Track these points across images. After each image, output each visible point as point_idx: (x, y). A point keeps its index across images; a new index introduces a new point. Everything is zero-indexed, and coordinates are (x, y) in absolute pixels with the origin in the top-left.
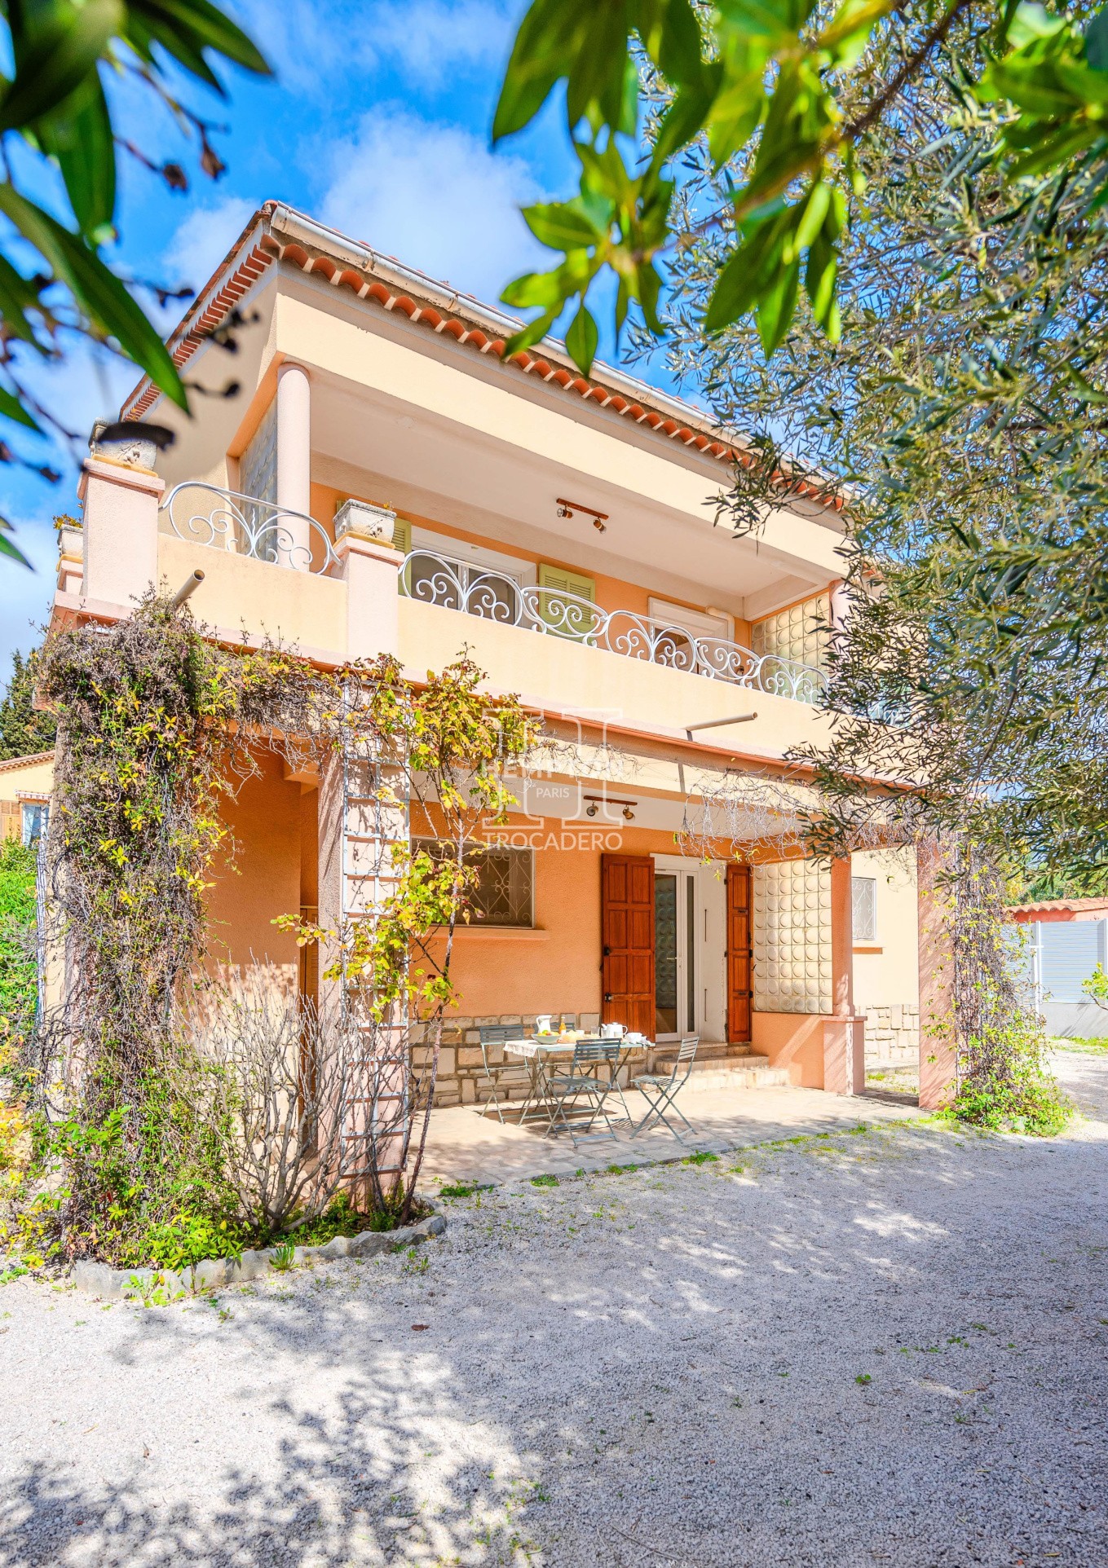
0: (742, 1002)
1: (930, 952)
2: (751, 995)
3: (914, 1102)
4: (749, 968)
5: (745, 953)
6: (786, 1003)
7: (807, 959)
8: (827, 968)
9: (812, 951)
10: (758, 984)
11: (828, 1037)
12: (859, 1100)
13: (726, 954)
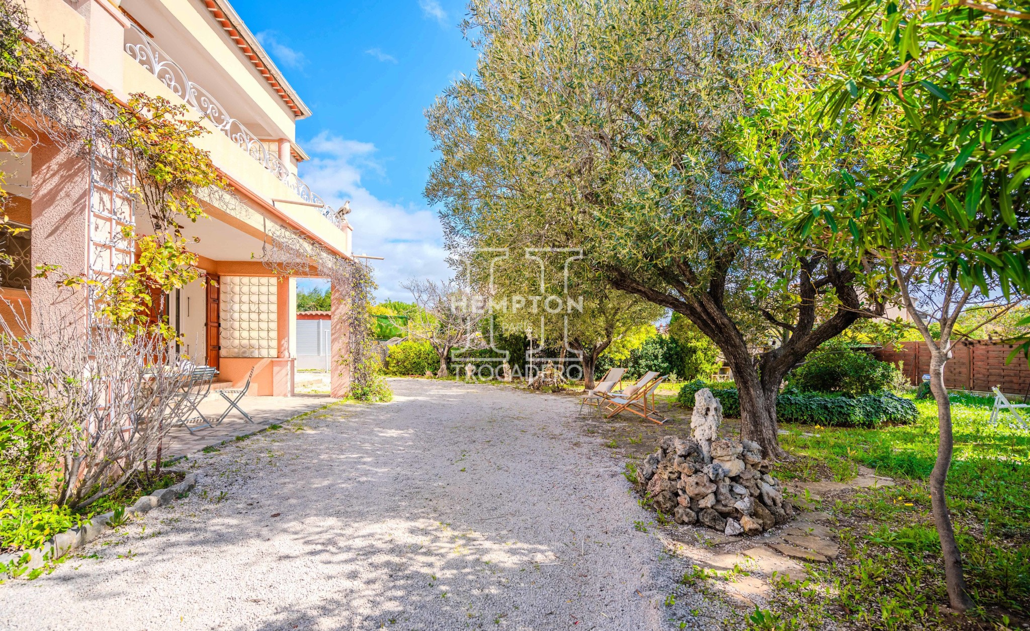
0: (214, 352)
1: (338, 327)
2: (219, 348)
3: (329, 396)
4: (218, 334)
5: (216, 325)
6: (244, 352)
7: (260, 329)
8: (274, 334)
9: (264, 325)
10: (223, 342)
11: (276, 369)
12: (294, 398)
13: (206, 325)
